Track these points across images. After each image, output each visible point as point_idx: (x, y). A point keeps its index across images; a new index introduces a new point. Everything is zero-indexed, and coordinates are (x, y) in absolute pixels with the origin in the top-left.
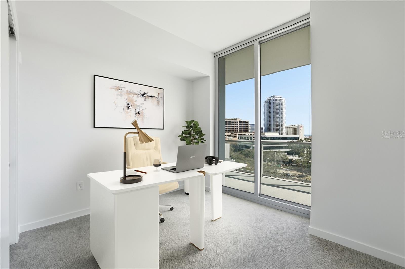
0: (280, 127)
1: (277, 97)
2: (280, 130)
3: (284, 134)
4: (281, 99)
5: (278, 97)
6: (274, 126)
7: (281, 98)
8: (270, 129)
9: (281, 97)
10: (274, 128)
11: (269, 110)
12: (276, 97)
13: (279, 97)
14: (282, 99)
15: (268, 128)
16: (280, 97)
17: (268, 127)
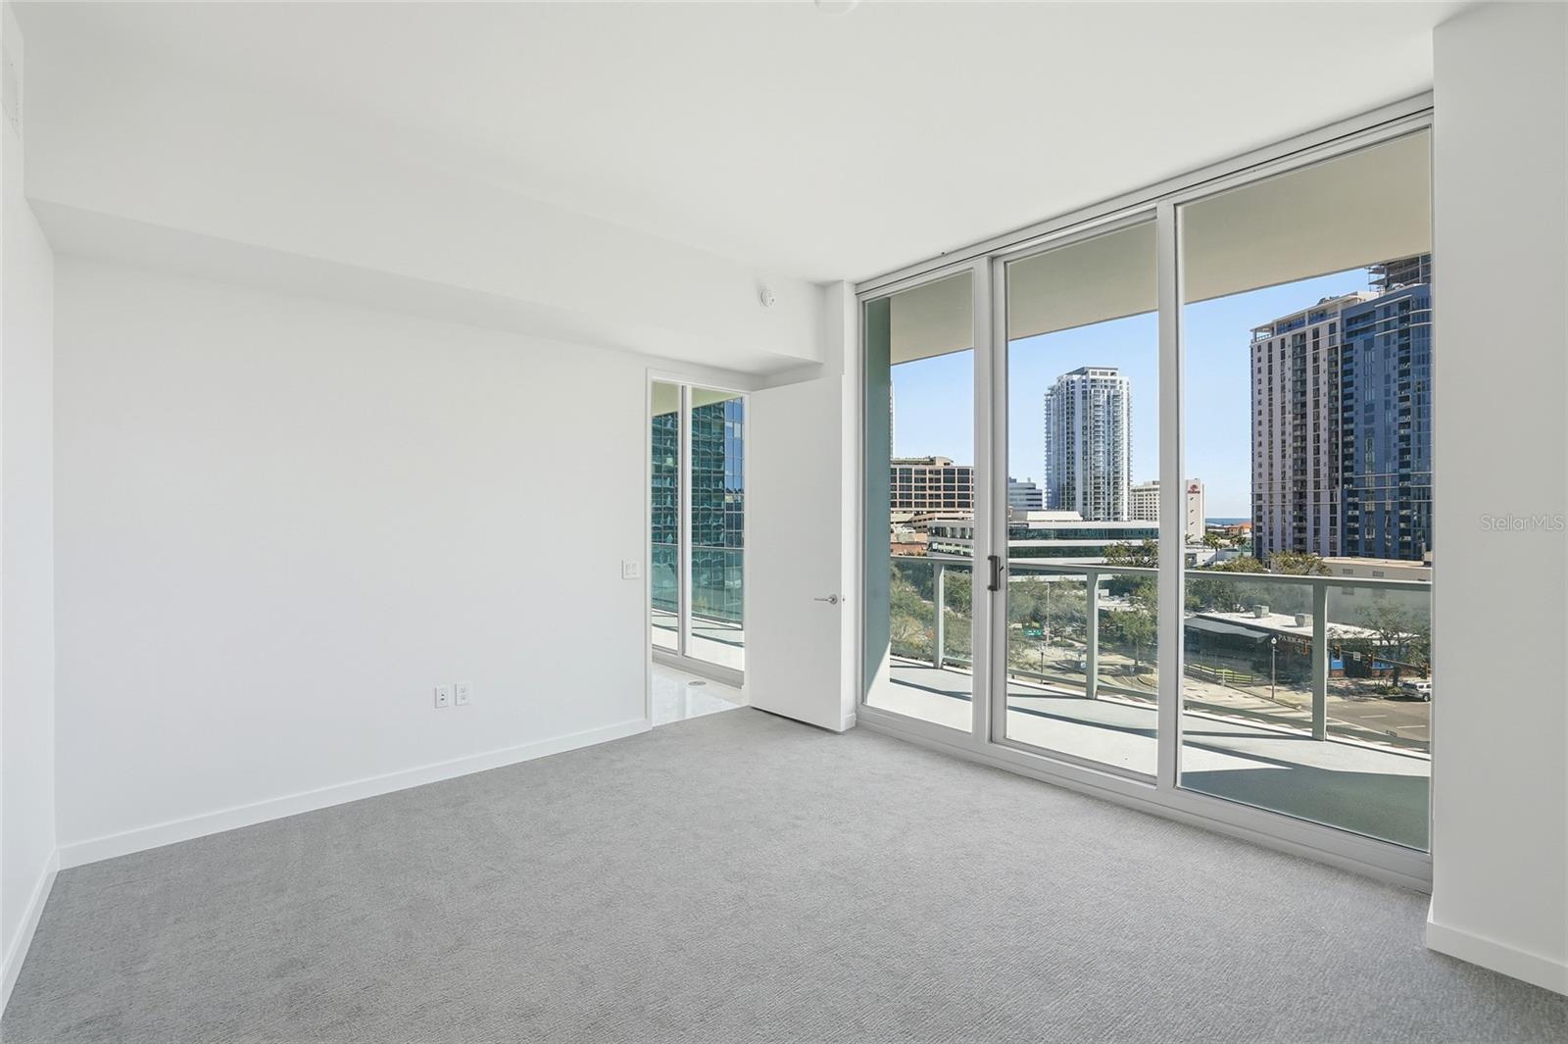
0: (1109, 490)
1: (1098, 371)
2: (1109, 499)
3: (1125, 517)
4: (1114, 381)
5: (1101, 374)
6: (1085, 484)
7: (1113, 378)
8: (1068, 498)
9: (1112, 374)
10: (1085, 493)
11: (1068, 423)
12: (1094, 373)
13: (1106, 374)
14: (1117, 378)
15: (1064, 494)
16: (1110, 372)
17: (1064, 489)
